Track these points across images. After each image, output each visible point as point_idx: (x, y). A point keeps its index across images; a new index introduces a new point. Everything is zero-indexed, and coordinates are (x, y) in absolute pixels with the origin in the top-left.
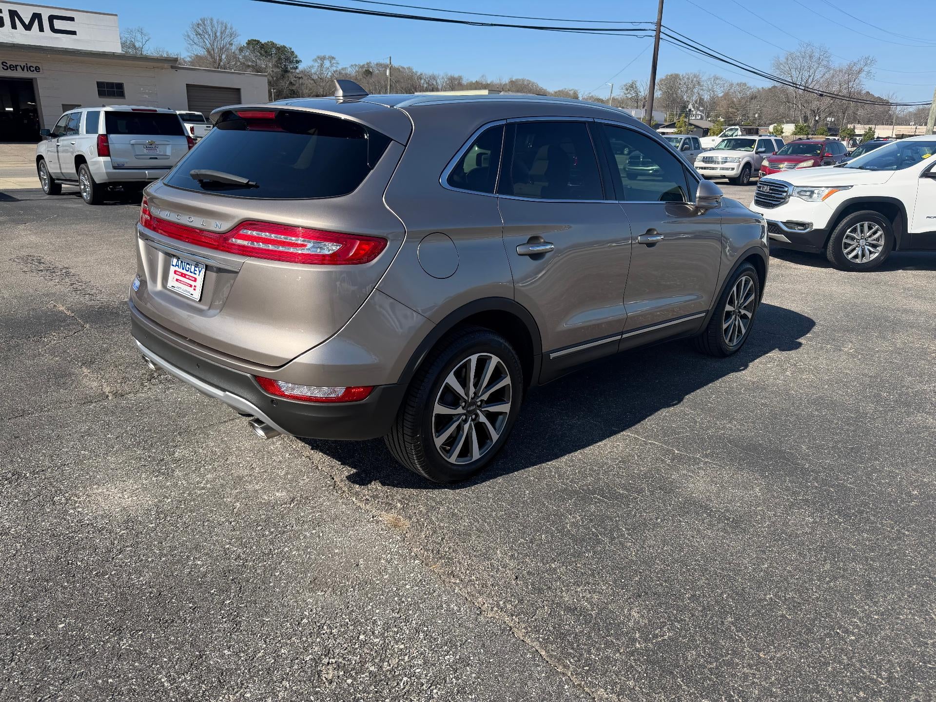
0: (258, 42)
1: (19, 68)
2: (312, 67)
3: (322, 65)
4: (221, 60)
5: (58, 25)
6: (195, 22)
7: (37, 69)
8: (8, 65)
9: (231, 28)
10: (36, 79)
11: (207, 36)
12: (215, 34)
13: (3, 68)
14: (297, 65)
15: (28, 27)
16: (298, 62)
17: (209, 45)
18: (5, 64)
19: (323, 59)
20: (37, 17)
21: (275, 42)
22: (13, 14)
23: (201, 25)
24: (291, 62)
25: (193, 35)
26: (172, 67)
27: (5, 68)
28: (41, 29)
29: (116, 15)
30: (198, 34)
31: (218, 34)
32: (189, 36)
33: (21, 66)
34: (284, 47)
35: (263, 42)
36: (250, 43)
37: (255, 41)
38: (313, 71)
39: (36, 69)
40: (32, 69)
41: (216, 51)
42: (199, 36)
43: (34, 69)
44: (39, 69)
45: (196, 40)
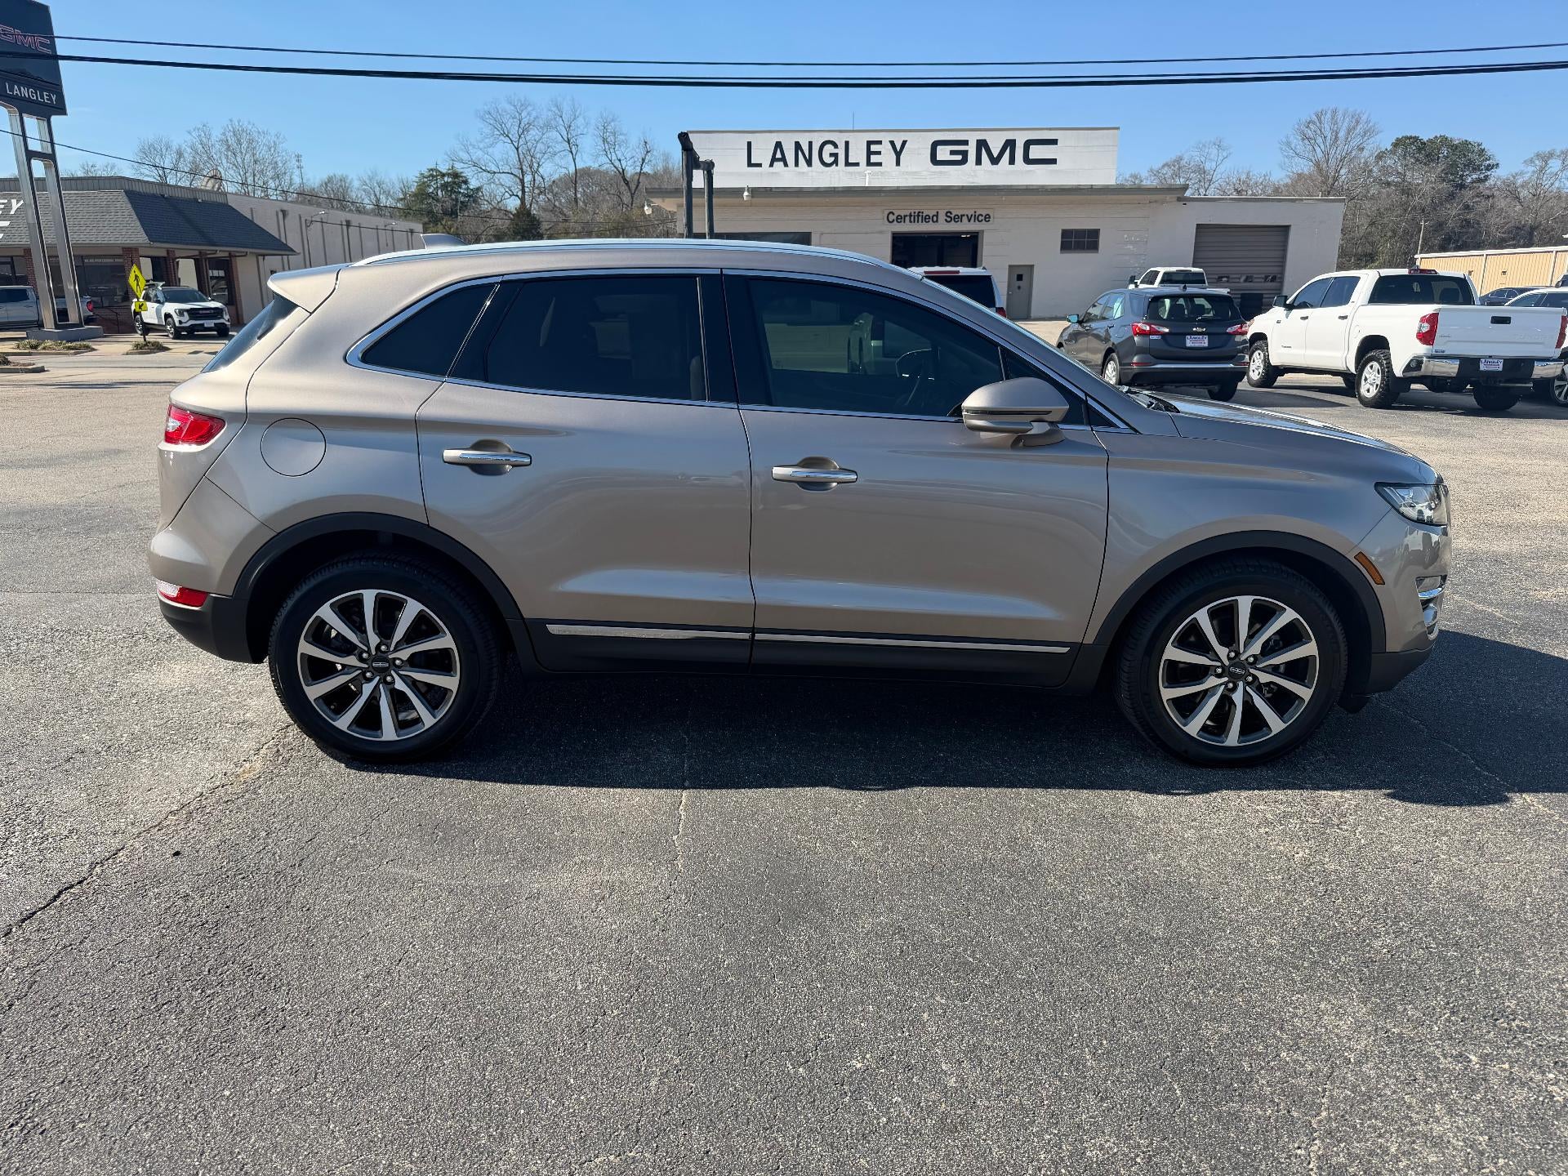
0: (1416, 139)
1: (965, 219)
2: (1522, 173)
3: (1542, 169)
4: (1336, 179)
5: (1036, 152)
6: (1305, 118)
7: (987, 218)
8: (952, 216)
9: (1368, 122)
10: (983, 231)
11: (1320, 140)
12: (1337, 133)
13: (946, 220)
14: (1489, 173)
15: (995, 161)
16: (1489, 167)
17: (1320, 155)
18: (949, 214)
19: (1546, 158)
20: (1010, 144)
21: (1449, 135)
22: (982, 144)
23: (1314, 123)
24: (1476, 169)
25: (1296, 141)
26: (1179, 199)
27: (949, 219)
28: (1012, 161)
29: (1118, 128)
30: (1305, 138)
31: (1342, 134)
32: (1288, 144)
33: (967, 215)
34: (1466, 143)
35: (1425, 140)
36: (1397, 144)
37: (1411, 138)
38: (1519, 181)
39: (985, 218)
40: (980, 218)
41: (1332, 163)
42: (1306, 141)
43: (983, 218)
44: (990, 217)
45: (1300, 148)
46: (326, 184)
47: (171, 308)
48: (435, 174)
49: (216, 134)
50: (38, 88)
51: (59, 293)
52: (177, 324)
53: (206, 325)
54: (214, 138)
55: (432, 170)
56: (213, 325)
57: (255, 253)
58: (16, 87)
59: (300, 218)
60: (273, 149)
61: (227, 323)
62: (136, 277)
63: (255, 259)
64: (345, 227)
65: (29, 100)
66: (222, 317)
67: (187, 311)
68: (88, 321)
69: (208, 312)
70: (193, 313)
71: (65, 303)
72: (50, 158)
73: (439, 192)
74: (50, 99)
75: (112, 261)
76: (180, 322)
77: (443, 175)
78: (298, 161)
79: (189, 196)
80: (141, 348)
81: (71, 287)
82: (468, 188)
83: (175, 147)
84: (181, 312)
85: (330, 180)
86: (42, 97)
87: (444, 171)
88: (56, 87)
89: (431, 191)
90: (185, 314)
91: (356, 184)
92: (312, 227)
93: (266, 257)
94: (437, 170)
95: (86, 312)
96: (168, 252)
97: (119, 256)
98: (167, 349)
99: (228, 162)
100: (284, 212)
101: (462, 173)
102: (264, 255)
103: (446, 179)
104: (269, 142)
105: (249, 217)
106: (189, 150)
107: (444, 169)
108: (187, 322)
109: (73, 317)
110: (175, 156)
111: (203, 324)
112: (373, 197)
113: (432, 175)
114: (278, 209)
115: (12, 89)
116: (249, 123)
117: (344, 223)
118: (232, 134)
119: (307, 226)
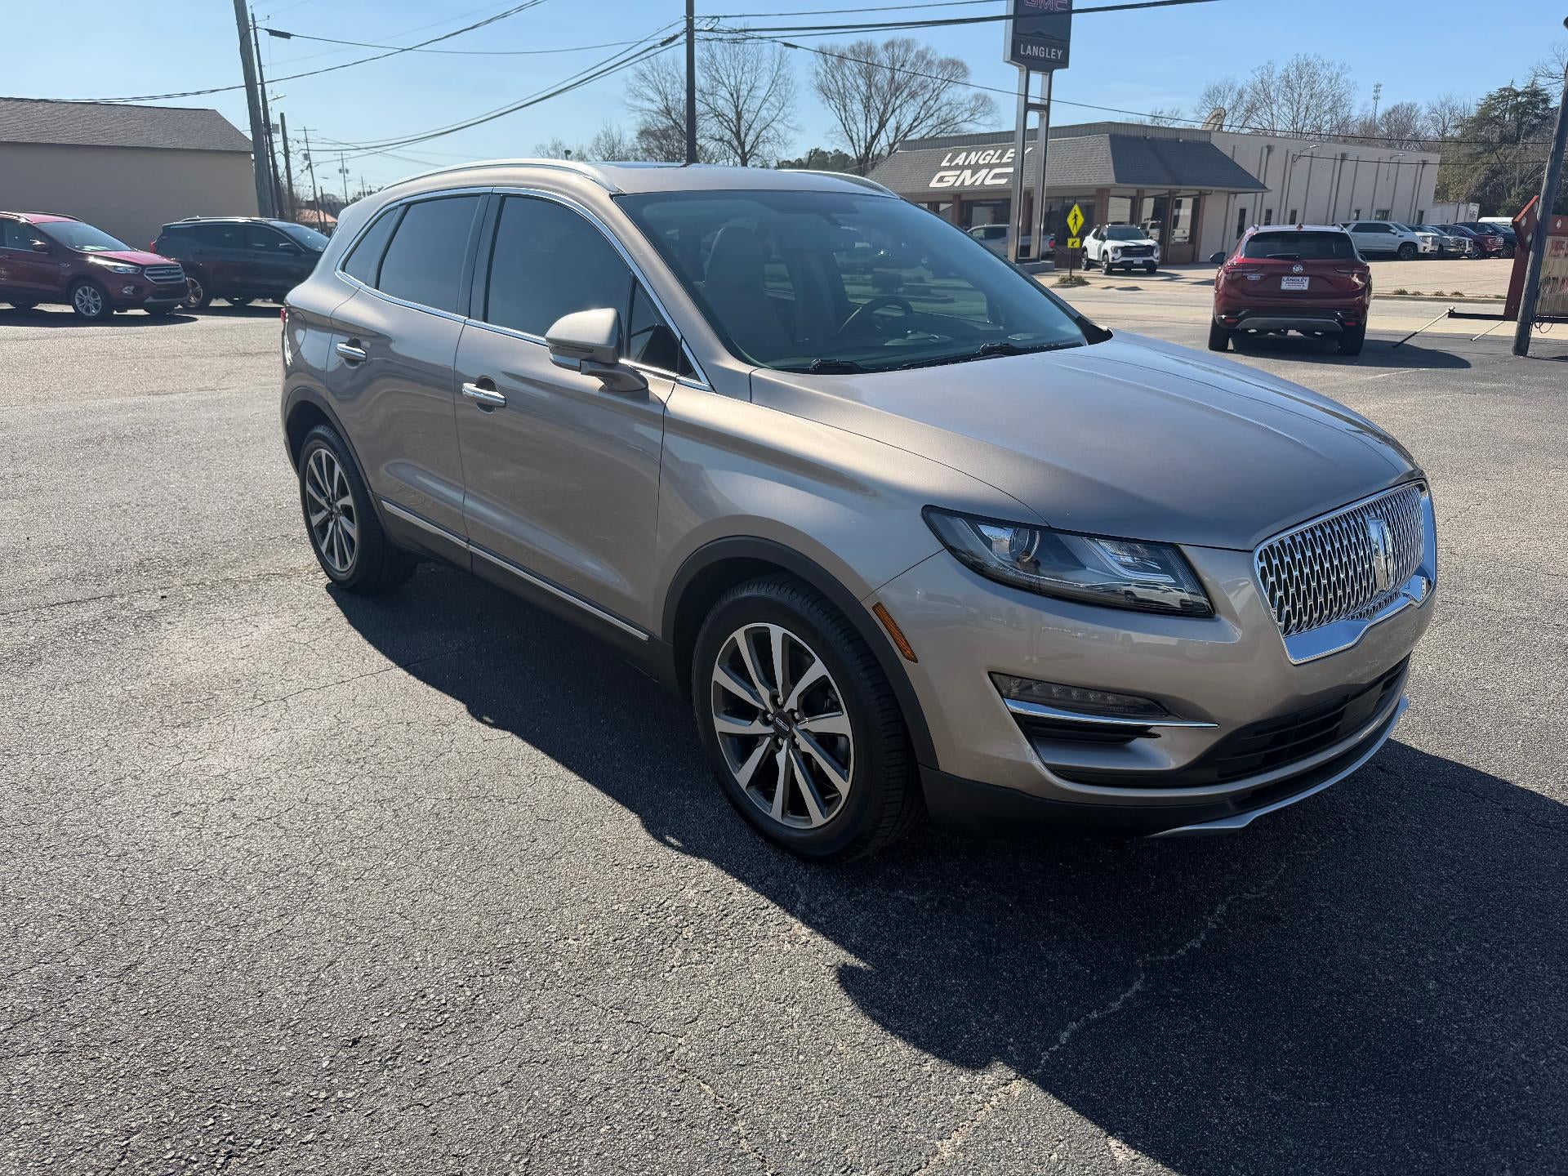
46: (1389, 114)
47: (1109, 245)
48: (1508, 94)
49: (1279, 71)
50: (1047, 46)
51: (1028, 230)
52: (1110, 261)
53: (1135, 262)
54: (1277, 74)
55: (1505, 89)
56: (1141, 262)
57: (1225, 191)
58: (1029, 47)
59: (1287, 152)
60: (1333, 81)
61: (1155, 260)
62: (1076, 216)
63: (1226, 197)
64: (1338, 162)
65: (1038, 58)
66: (1152, 255)
67: (1122, 248)
68: (1046, 256)
69: (1140, 249)
70: (1126, 251)
71: (1030, 240)
72: (1044, 109)
73: (1507, 116)
74: (1056, 55)
75: (1086, 201)
76: (1113, 259)
77: (1517, 95)
78: (1376, 91)
79: (1172, 136)
80: (1065, 283)
81: (1038, 225)
82: (1546, 108)
83: (1238, 87)
84: (1115, 250)
85: (1395, 110)
86: (1050, 54)
87: (1519, 90)
88: (1063, 43)
89: (1496, 114)
90: (1119, 251)
91: (1424, 111)
92: (1298, 162)
93: (1238, 195)
94: (1511, 89)
95: (1046, 247)
96: (1138, 191)
97: (1092, 197)
98: (1088, 283)
99: (1283, 98)
100: (1270, 149)
101: (1544, 90)
102: (1236, 193)
103: (1519, 99)
104: (1332, 74)
105: (1229, 155)
106: (1249, 90)
107: (1519, 88)
108: (1120, 258)
109: (1033, 254)
110: (1235, 97)
111: (1132, 261)
112: (1441, 125)
113: (1503, 97)
114: (1265, 145)
115: (1025, 51)
116: (1315, 55)
117: (1339, 157)
118: (1294, 69)
119: (1293, 162)
